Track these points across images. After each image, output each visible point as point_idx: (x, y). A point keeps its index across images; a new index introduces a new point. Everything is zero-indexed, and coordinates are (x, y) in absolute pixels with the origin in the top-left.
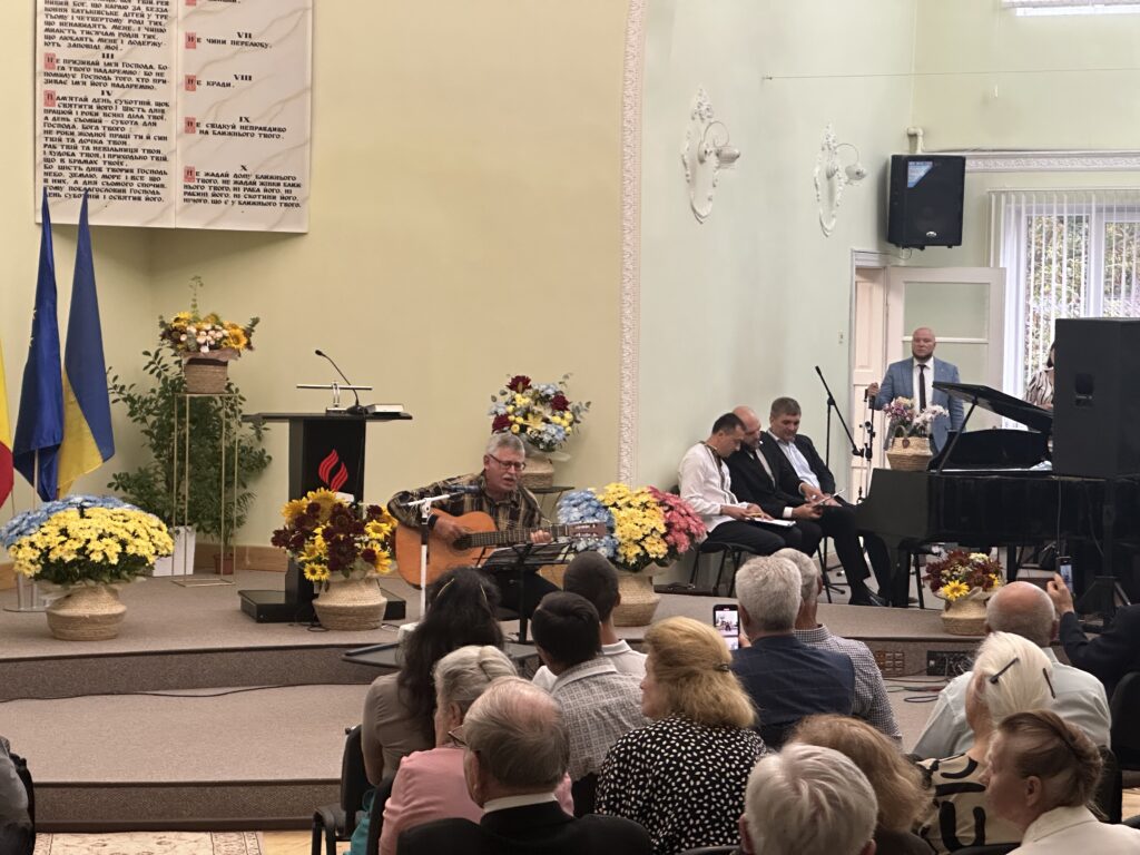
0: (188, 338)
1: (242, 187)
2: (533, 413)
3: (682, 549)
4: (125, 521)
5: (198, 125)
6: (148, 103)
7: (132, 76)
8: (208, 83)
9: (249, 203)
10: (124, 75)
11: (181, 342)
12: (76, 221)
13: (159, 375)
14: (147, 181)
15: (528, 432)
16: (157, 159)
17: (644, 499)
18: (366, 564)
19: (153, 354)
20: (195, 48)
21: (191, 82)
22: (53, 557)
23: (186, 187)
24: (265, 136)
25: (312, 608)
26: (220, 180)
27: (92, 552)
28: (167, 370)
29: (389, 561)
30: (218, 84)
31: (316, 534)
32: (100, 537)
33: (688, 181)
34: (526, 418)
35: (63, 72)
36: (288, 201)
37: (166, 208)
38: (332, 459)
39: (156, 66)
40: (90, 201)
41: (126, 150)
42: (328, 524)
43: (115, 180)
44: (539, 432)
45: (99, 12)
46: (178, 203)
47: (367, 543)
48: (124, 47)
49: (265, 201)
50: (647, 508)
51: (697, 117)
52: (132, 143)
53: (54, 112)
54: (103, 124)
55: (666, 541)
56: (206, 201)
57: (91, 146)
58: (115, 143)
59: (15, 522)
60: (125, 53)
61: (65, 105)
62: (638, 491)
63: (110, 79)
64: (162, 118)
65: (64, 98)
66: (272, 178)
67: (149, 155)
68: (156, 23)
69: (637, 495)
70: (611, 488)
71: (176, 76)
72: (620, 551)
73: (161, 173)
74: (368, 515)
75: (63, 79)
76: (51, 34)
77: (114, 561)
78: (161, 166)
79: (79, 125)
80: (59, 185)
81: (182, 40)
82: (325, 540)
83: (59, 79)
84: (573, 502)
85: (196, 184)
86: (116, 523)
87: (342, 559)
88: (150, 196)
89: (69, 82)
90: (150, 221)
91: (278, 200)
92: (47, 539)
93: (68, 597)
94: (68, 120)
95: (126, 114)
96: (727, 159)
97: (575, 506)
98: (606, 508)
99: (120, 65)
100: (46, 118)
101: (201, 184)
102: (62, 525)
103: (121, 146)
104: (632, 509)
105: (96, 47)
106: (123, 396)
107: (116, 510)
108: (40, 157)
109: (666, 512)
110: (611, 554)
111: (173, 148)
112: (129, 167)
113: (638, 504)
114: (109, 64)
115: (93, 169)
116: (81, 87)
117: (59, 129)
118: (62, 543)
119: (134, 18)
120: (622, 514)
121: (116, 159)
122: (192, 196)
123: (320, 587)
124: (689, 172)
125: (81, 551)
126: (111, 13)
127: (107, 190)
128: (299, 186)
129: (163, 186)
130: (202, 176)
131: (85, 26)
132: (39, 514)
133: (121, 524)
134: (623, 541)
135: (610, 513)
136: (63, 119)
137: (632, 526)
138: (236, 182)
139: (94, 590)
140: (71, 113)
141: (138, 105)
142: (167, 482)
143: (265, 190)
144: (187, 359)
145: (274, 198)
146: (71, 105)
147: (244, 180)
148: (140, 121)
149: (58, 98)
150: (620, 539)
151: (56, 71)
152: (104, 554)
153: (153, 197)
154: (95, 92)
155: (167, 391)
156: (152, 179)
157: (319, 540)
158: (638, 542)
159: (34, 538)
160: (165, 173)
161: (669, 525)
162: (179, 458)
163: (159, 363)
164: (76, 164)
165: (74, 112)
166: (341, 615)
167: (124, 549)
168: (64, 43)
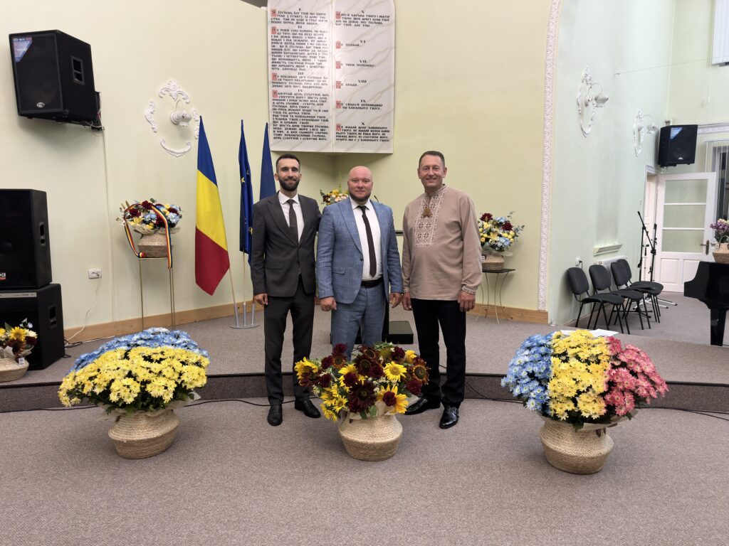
1: (362, 133)
2: (493, 232)
5: (342, 104)
6: (319, 95)
8: (346, 85)
9: (365, 140)
10: (308, 82)
14: (319, 131)
15: (490, 241)
16: (324, 120)
20: (340, 68)
21: (339, 84)
23: (337, 133)
24: (373, 109)
26: (352, 130)
30: (351, 85)
34: (489, 234)
35: (281, 81)
36: (384, 139)
37: (329, 143)
39: (322, 78)
41: (310, 117)
43: (305, 131)
44: (496, 242)
45: (296, 53)
46: (334, 140)
48: (308, 68)
49: (373, 139)
51: (585, 82)
52: (312, 113)
56: (346, 140)
57: (294, 115)
58: (305, 113)
60: (308, 72)
63: (301, 84)
64: (326, 101)
66: (376, 128)
67: (320, 119)
71: (332, 82)
73: (325, 127)
75: (281, 85)
76: (275, 64)
78: (326, 124)
79: (288, 106)
80: (280, 133)
81: (334, 65)
89: (284, 86)
90: (322, 149)
95: (309, 100)
96: (601, 101)
99: (306, 77)
100: (274, 103)
105: (296, 70)
108: (272, 121)
112: (312, 125)
114: (301, 77)
115: (295, 126)
116: (289, 88)
117: (280, 108)
119: (312, 55)
121: (305, 121)
122: (340, 137)
124: (580, 109)
126: (302, 54)
128: (388, 131)
129: (326, 133)
131: (290, 60)
136: (281, 103)
138: (360, 131)
141: (315, 96)
143: (373, 134)
145: (377, 137)
146: (285, 97)
147: (363, 130)
148: (316, 103)
149: (279, 93)
151: (278, 81)
153: (323, 138)
154: (294, 91)
160: (328, 127)
164: (288, 124)
165: (286, 100)
168: (281, 68)
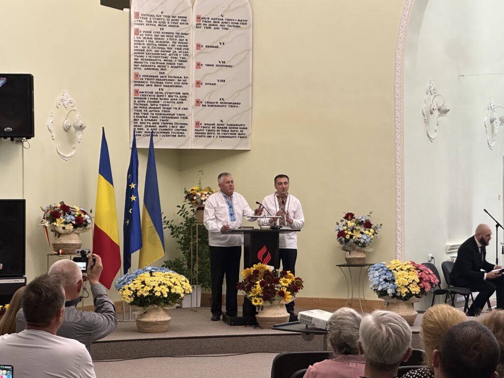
0: (197, 198)
1: (221, 130)
2: (356, 230)
3: (427, 290)
4: (170, 278)
5: (201, 102)
6: (179, 93)
7: (172, 82)
8: (206, 84)
9: (224, 137)
10: (169, 81)
11: (194, 200)
12: (148, 147)
13: (184, 216)
14: (179, 128)
15: (354, 238)
16: (183, 118)
17: (409, 267)
18: (280, 297)
19: (181, 207)
20: (200, 68)
21: (198, 84)
22: (139, 294)
23: (196, 130)
24: (231, 106)
25: (255, 319)
26: (211, 126)
27: (156, 292)
28: (187, 214)
29: (291, 296)
30: (210, 84)
31: (257, 284)
32: (159, 285)
33: (425, 122)
34: (352, 232)
35: (143, 81)
36: (241, 136)
37: (188, 139)
38: (264, 250)
39: (183, 77)
40: (154, 137)
41: (170, 115)
42: (263, 279)
43: (165, 128)
44: (359, 238)
45: (158, 54)
46: (192, 137)
47: (280, 288)
48: (169, 69)
49: (231, 136)
50: (410, 271)
51: (429, 93)
52: (172, 111)
53: (138, 98)
54: (160, 103)
55: (419, 286)
56: (205, 136)
57: (154, 113)
58: (165, 111)
59: (122, 279)
60: (169, 71)
61: (143, 95)
62: (406, 264)
63: (162, 83)
64: (185, 100)
65: (143, 92)
66: (234, 125)
67: (180, 117)
68: (183, 58)
69: (405, 265)
70: (393, 262)
71: (192, 81)
72: (398, 290)
73: (185, 124)
74: (281, 275)
75: (142, 84)
76: (137, 64)
77: (166, 296)
78: (185, 121)
79: (149, 104)
80: (141, 131)
81: (194, 65)
82: (261, 287)
83: (140, 84)
84: (375, 269)
85: (200, 129)
86: (166, 279)
87: (269, 295)
88: (180, 134)
89: (145, 85)
90: (180, 146)
91: (237, 135)
92: (136, 286)
93: (145, 313)
94: (144, 102)
95: (170, 98)
96: (443, 112)
97: (376, 270)
98: (391, 271)
99: (167, 77)
100: (135, 101)
101: (202, 129)
102: (142, 279)
103: (167, 113)
104: (403, 271)
105: (157, 69)
106: (168, 226)
107: (166, 273)
108: (132, 119)
109: (419, 272)
110: (394, 292)
111: (191, 113)
112: (171, 122)
113: (406, 269)
115: (155, 123)
116: (150, 87)
117: (141, 106)
118: (143, 288)
119: (174, 56)
120: (398, 273)
121: (165, 119)
122: (199, 134)
123: (259, 309)
124: (426, 118)
125: (151, 291)
126: (163, 54)
127: (161, 133)
128: (246, 128)
129: (186, 130)
130: (203, 125)
131: (152, 60)
132: (132, 275)
133: (168, 279)
134: (399, 286)
135: (393, 273)
136: (142, 101)
137: (403, 279)
138: (218, 128)
139: (157, 310)
140: (145, 99)
141: (175, 95)
142: (188, 265)
143: (231, 131)
144: (197, 207)
145: (235, 134)
146: (146, 95)
147: (222, 126)
148: (176, 101)
149: (140, 92)
150: (398, 285)
151: (139, 80)
152: (161, 293)
153: (182, 135)
154: (156, 89)
155: (187, 222)
156: (181, 127)
157: (258, 286)
158: (406, 287)
159: (130, 286)
160: (187, 124)
161: (421, 279)
162: (193, 254)
163: (184, 210)
164: (148, 121)
165: (147, 98)
166: (269, 321)
167: (170, 290)
168: (143, 68)
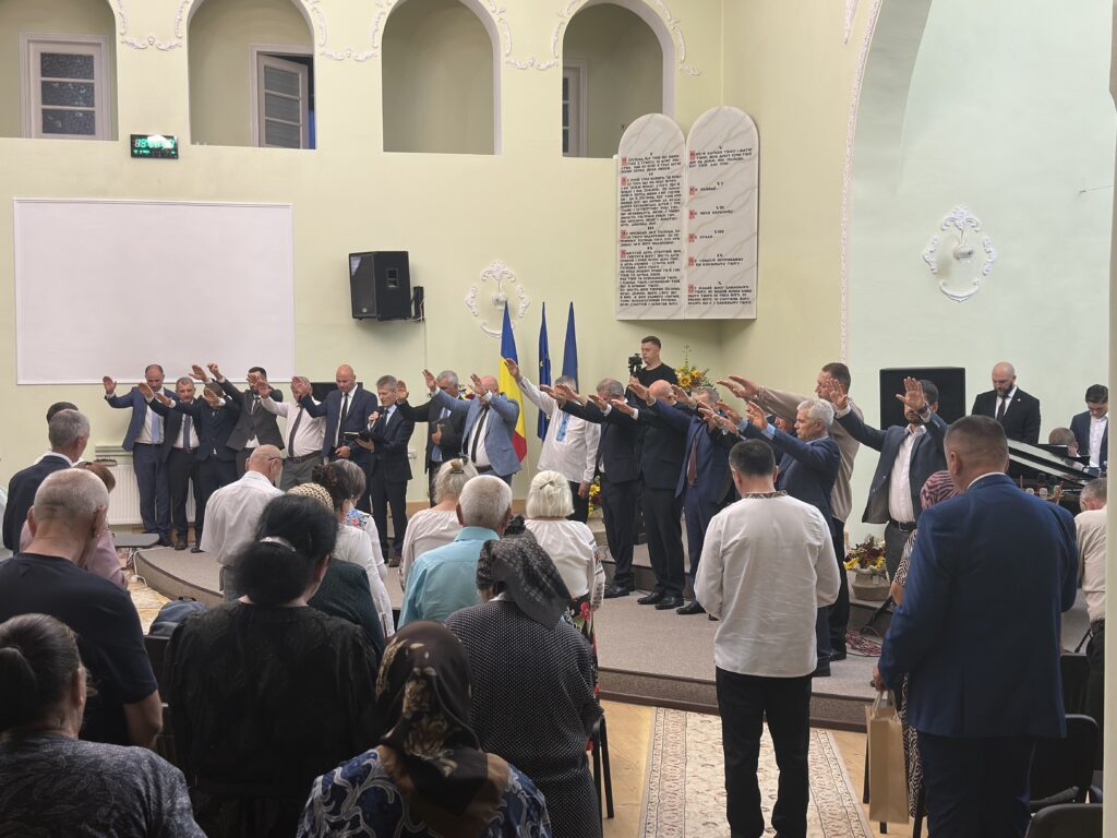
6: (670, 252)
7: (663, 238)
8: (701, 237)
9: (722, 303)
10: (658, 238)
16: (675, 281)
20: (694, 218)
21: (692, 237)
23: (689, 296)
24: (731, 264)
30: (706, 237)
33: (935, 273)
35: (630, 239)
36: (744, 301)
37: (680, 308)
39: (674, 231)
46: (686, 304)
48: (658, 222)
49: (732, 301)
52: (662, 274)
53: (625, 260)
58: (654, 274)
60: (659, 225)
61: (630, 257)
63: (651, 240)
64: (677, 259)
65: (630, 253)
66: (735, 287)
67: (670, 280)
75: (630, 243)
76: (624, 220)
78: (677, 285)
80: (627, 299)
81: (687, 215)
83: (627, 243)
85: (694, 294)
88: (671, 302)
89: (632, 244)
90: (674, 316)
91: (739, 300)
94: (632, 264)
100: (622, 264)
101: (697, 294)
103: (657, 276)
111: (683, 274)
112: (661, 287)
114: (651, 232)
115: (644, 290)
117: (627, 270)
124: (935, 267)
127: (650, 300)
129: (678, 296)
130: (697, 289)
131: (640, 213)
136: (630, 264)
138: (716, 292)
140: (633, 260)
143: (731, 295)
145: (736, 299)
146: (633, 257)
147: (720, 290)
149: (627, 253)
151: (627, 239)
153: (673, 303)
154: (644, 249)
156: (672, 293)
160: (679, 289)
164: (636, 288)
165: (635, 260)
168: (630, 224)
